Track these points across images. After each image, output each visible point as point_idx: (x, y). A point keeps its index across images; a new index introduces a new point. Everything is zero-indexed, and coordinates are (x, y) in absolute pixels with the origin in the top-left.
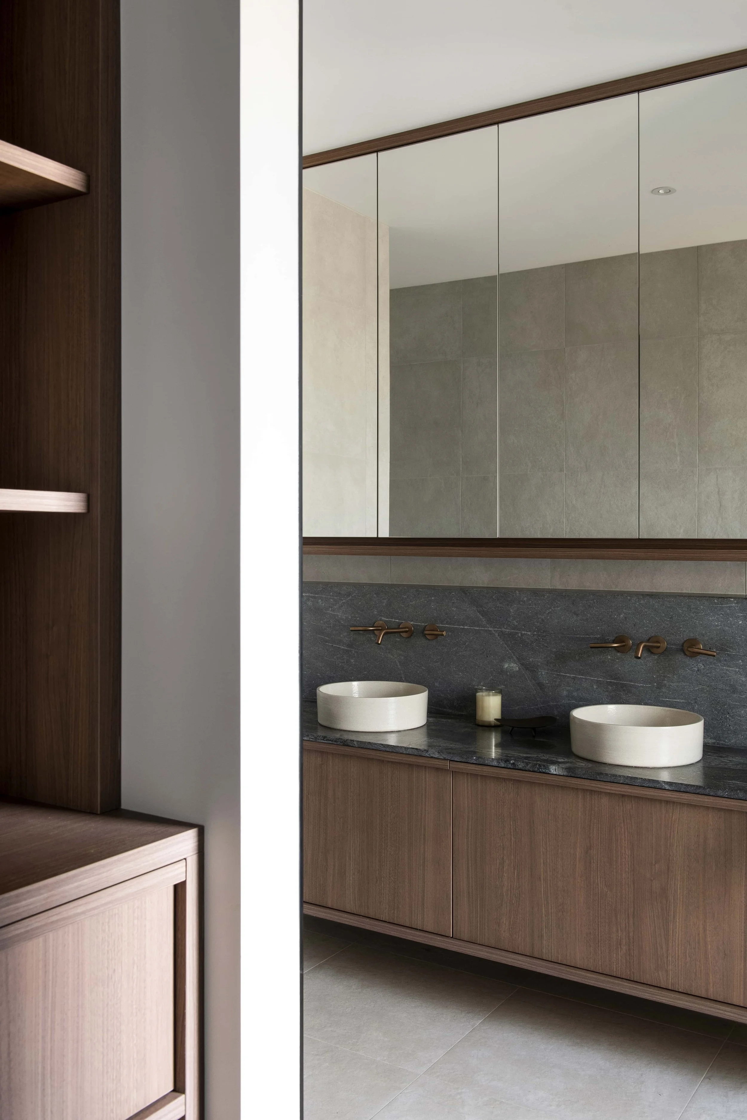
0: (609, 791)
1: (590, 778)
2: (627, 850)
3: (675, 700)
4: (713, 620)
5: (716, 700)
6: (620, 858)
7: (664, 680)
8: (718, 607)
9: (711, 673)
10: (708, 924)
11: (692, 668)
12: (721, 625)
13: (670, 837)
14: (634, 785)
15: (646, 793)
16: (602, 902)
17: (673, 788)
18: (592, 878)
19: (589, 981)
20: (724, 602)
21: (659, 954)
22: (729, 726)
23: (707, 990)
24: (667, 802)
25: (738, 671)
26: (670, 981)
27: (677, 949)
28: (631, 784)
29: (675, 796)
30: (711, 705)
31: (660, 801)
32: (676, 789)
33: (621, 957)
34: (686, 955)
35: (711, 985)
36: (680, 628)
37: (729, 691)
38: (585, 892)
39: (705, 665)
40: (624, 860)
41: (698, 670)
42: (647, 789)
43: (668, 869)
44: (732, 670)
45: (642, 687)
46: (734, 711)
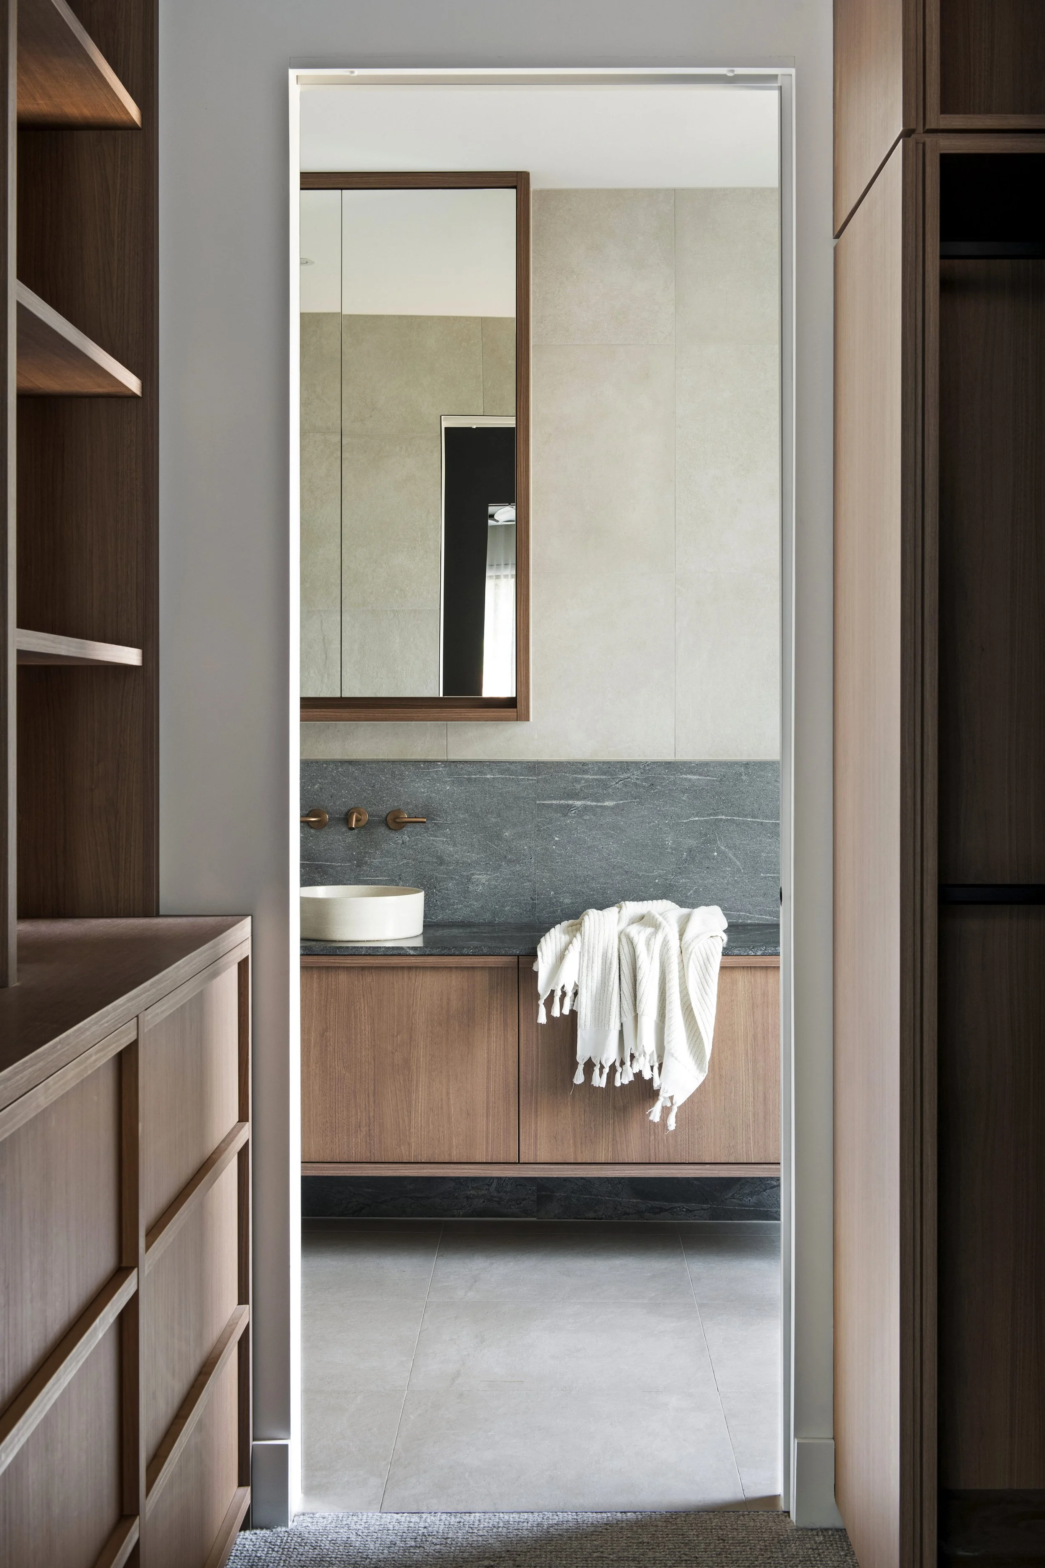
0: (349, 965)
1: (329, 953)
2: (367, 1026)
3: (378, 878)
4: (419, 786)
5: (422, 875)
6: (359, 1035)
7: (365, 857)
8: (424, 772)
9: (417, 844)
10: (451, 1087)
11: (397, 840)
12: (428, 792)
13: (413, 1004)
14: (377, 955)
15: (389, 962)
16: (339, 1086)
17: (418, 952)
18: (328, 1063)
19: (327, 1172)
20: (431, 766)
21: (401, 1128)
22: (436, 901)
23: (450, 1155)
24: (410, 968)
25: (446, 841)
26: (413, 1154)
27: (419, 1118)
28: (374, 954)
29: (420, 961)
30: (417, 880)
31: (402, 968)
32: (421, 953)
33: (361, 1140)
34: (429, 1123)
35: (455, 1148)
36: (383, 797)
37: (436, 863)
38: (321, 1079)
39: (410, 837)
40: (364, 1037)
41: (403, 843)
42: (390, 958)
43: (411, 1037)
44: (439, 840)
45: (340, 866)
46: (441, 884)
